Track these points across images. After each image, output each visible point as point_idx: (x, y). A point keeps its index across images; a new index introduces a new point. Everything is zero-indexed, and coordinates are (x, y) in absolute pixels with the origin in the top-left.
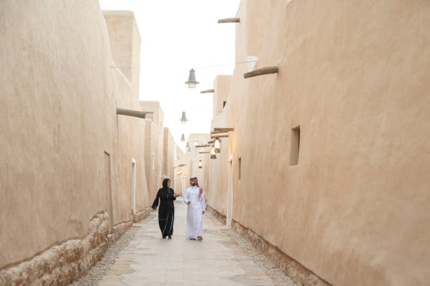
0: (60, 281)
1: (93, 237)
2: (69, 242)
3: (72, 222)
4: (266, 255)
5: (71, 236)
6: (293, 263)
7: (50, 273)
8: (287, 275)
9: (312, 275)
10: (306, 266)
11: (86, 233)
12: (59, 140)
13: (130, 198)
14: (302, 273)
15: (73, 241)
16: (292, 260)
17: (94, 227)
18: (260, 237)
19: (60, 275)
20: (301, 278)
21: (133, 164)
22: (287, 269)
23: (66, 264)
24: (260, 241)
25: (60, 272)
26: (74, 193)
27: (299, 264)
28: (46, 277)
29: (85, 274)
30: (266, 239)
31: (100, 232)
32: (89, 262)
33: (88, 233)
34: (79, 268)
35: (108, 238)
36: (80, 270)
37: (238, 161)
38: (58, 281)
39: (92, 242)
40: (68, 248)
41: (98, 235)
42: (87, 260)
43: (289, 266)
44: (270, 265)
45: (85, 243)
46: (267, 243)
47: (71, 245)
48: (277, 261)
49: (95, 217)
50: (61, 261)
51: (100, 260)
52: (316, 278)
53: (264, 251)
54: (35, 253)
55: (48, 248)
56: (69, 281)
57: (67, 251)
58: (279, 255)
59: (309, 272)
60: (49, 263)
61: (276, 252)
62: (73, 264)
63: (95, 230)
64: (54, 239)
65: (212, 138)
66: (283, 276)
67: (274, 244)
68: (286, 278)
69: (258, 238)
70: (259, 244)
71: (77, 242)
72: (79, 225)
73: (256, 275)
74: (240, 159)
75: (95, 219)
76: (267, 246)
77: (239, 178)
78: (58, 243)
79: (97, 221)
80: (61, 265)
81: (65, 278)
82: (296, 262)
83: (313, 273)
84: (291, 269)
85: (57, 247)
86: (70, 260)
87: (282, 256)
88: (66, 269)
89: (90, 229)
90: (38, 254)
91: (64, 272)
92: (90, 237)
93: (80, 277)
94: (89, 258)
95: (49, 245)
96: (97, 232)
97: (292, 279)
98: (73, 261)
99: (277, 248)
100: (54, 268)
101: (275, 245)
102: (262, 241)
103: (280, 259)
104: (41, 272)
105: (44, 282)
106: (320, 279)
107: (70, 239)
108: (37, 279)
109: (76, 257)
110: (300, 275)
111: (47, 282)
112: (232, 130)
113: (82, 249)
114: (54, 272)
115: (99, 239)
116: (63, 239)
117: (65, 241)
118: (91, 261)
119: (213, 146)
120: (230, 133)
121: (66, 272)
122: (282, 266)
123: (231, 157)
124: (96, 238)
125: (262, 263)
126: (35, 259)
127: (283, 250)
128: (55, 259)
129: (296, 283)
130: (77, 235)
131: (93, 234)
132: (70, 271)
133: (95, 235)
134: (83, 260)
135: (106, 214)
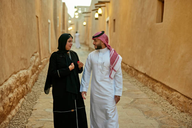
0: (18, 97)
1: (32, 68)
2: (21, 72)
3: (22, 59)
4: (136, 78)
5: (22, 68)
6: (158, 84)
7: (13, 92)
8: (153, 91)
9: (175, 92)
10: (170, 86)
11: (29, 65)
12: (14, 6)
13: (48, 44)
14: (166, 91)
15: (23, 71)
16: (157, 82)
17: (33, 61)
18: (131, 67)
19: (18, 93)
20: (165, 94)
21: (49, 23)
22: (153, 87)
23: (20, 86)
24: (131, 70)
25: (17, 91)
26: (23, 41)
27: (164, 85)
28: (11, 95)
29: (30, 91)
30: (136, 68)
31: (36, 65)
32: (32, 83)
33: (30, 66)
34: (26, 87)
35: (39, 68)
36: (27, 89)
37: (113, 21)
38: (17, 97)
39: (32, 71)
40: (21, 76)
41: (35, 66)
42: (31, 82)
43: (155, 85)
44: (140, 84)
45: (29, 72)
46: (137, 71)
47: (22, 73)
48: (145, 82)
49: (33, 55)
50: (18, 84)
51: (36, 81)
52: (179, 94)
53: (135, 76)
54: (4, 80)
55: (10, 76)
56: (22, 96)
57: (20, 78)
58: (147, 78)
59: (172, 90)
60: (12, 86)
61: (144, 77)
62: (24, 86)
63: (33, 64)
64: (13, 70)
65: (96, 7)
66: (151, 91)
67: (143, 71)
68: (154, 93)
69: (129, 67)
70: (130, 71)
71: (25, 71)
72: (25, 61)
73: (135, 91)
74: (114, 20)
75: (33, 57)
76: (136, 72)
77: (114, 31)
78: (15, 73)
79: (34, 57)
80: (18, 86)
81: (20, 95)
82: (161, 83)
83: (176, 91)
84: (157, 88)
85: (16, 76)
86: (22, 83)
87: (149, 79)
88: (20, 89)
89: (31, 63)
90: (6, 81)
91: (19, 91)
92: (31, 68)
93: (27, 93)
94: (31, 81)
95: (11, 74)
96: (35, 65)
97: (158, 93)
98: (24, 83)
99: (145, 74)
100: (14, 89)
101: (144, 73)
102: (133, 69)
103: (147, 81)
104: (8, 92)
105: (10, 99)
106: (183, 95)
107: (21, 70)
108: (6, 97)
109: (25, 81)
110: (164, 92)
111: (12, 98)
112: (109, 2)
113: (28, 75)
114: (14, 92)
115: (36, 69)
116: (18, 70)
117: (18, 71)
118: (33, 83)
119: (97, 12)
120: (106, 4)
121: (21, 90)
122: (150, 86)
123: (108, 19)
124: (34, 69)
125: (135, 83)
126: (4, 84)
127: (150, 76)
128: (15, 83)
129: (161, 96)
130: (24, 67)
131: (33, 66)
132: (22, 90)
133: (33, 67)
134: (29, 83)
135: (38, 53)
